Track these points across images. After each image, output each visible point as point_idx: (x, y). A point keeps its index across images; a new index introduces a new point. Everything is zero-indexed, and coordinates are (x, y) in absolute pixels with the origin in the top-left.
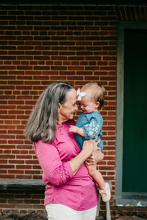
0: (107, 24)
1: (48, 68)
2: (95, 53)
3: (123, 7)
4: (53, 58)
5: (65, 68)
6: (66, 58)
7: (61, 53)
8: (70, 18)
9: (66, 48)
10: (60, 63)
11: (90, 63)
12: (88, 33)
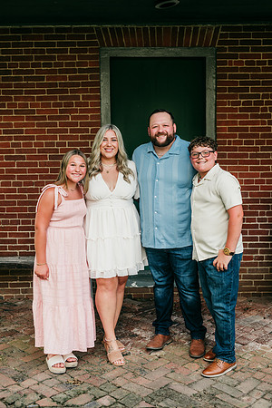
0: (86, 51)
1: (11, 112)
2: (72, 91)
3: (106, 28)
4: (16, 99)
5: (33, 112)
6: (33, 99)
7: (27, 92)
8: (37, 45)
9: (33, 85)
10: (26, 105)
11: (66, 105)
12: (61, 65)
